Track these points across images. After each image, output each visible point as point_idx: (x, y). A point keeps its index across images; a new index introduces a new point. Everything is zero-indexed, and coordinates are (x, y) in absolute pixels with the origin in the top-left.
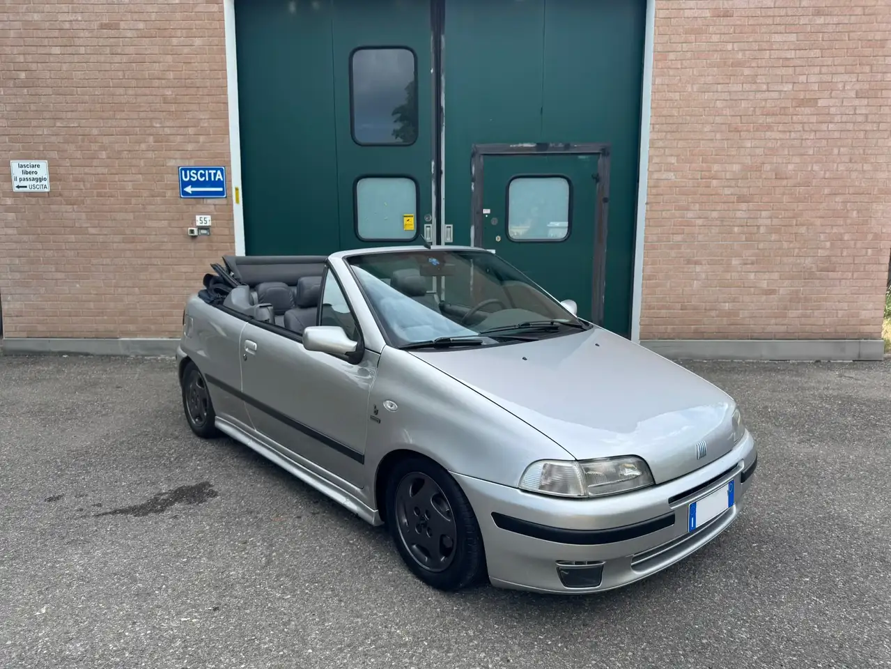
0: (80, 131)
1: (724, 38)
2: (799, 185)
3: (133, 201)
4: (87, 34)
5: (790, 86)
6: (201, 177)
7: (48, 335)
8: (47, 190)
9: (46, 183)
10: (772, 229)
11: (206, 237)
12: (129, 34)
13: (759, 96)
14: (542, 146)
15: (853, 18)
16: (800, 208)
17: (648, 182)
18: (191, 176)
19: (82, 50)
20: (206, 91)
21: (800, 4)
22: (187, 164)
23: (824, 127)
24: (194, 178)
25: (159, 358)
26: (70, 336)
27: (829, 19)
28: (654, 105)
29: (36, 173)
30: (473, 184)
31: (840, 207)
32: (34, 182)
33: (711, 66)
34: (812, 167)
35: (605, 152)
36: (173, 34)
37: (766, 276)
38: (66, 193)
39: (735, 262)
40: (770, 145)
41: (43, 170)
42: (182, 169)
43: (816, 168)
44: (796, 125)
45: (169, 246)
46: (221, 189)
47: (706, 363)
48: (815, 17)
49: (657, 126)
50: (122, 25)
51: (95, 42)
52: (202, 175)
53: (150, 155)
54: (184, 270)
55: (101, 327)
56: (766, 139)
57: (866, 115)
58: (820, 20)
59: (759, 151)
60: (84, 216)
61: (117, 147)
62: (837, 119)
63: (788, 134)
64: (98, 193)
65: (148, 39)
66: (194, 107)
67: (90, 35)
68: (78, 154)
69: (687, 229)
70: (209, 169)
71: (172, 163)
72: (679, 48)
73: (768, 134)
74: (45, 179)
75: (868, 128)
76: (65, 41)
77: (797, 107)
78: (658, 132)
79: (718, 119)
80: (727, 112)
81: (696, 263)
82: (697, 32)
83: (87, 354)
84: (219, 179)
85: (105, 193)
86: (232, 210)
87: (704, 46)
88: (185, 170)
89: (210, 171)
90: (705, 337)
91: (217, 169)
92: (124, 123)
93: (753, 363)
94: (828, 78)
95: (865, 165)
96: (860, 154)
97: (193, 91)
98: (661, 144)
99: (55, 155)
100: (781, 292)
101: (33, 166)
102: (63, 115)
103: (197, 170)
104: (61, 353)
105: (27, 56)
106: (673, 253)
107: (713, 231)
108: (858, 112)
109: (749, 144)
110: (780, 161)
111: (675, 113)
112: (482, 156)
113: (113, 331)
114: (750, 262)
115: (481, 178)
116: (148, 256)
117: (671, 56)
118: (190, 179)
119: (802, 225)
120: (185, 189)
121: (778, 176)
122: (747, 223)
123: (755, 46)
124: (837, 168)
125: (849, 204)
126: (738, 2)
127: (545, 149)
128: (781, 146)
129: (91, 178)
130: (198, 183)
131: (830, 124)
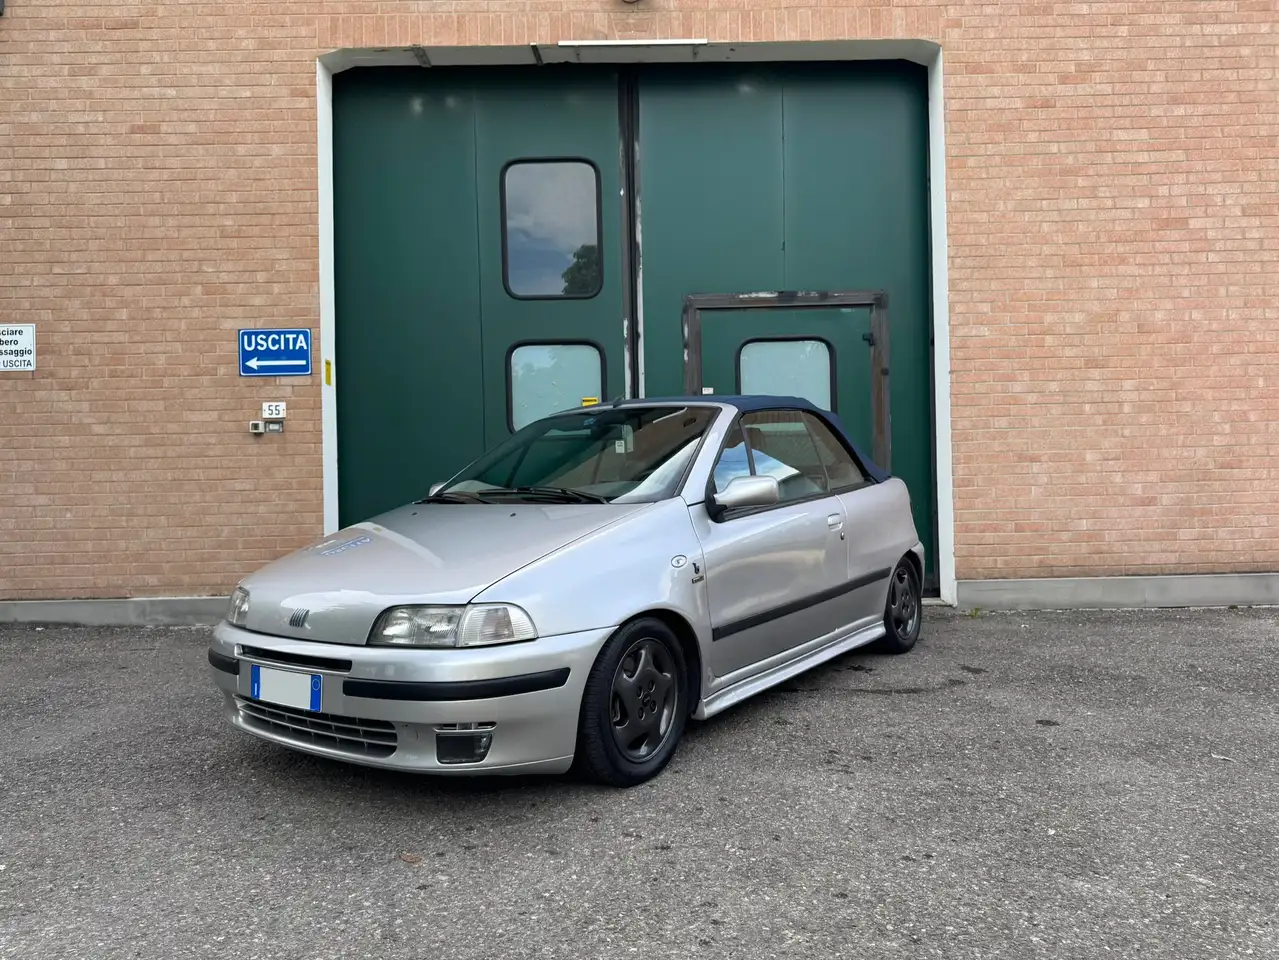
0: (90, 280)
1: (1045, 136)
2: (1175, 341)
3: (167, 382)
4: (109, 140)
5: (1147, 202)
6: (273, 345)
7: (15, 596)
8: (30, 368)
9: (31, 358)
10: (1141, 408)
11: (276, 436)
12: (173, 139)
13: (1102, 215)
14: (787, 297)
15: (1225, 107)
16: (1179, 374)
17: (949, 340)
18: (257, 344)
19: (102, 163)
20: (285, 220)
22: (250, 325)
23: (1202, 257)
24: (262, 346)
25: (193, 628)
26: (49, 596)
27: (1190, 109)
28: (952, 230)
29: (16, 342)
30: (686, 352)
31: (1237, 372)
32: (13, 358)
33: (1031, 174)
34: (1191, 313)
35: (880, 303)
36: (240, 140)
37: (1140, 477)
38: (62, 372)
39: (1089, 456)
40: (1126, 284)
41: (27, 337)
42: (244, 334)
44: (1160, 256)
45: (218, 450)
46: (303, 362)
47: (1063, 613)
48: (1174, 107)
49: (958, 260)
50: (164, 127)
51: (121, 151)
52: (275, 342)
53: (196, 313)
54: (238, 487)
55: (102, 582)
56: (1118, 276)
57: (1261, 240)
58: (1180, 111)
59: (1111, 293)
60: (85, 406)
61: (145, 303)
62: (1219, 246)
63: (1150, 268)
64: (112, 371)
65: (201, 147)
66: (268, 242)
67: (113, 143)
68: (85, 314)
69: (1014, 409)
70: (285, 333)
71: (228, 324)
72: (981, 150)
73: (1122, 269)
74: (30, 352)
75: (1266, 259)
76: (76, 151)
77: (1159, 230)
78: (961, 268)
79: (1046, 250)
80: (1060, 239)
81: (1033, 459)
82: (1006, 128)
83: (76, 625)
84: (301, 347)
85: (122, 371)
86: (319, 394)
87: (1019, 149)
88: (249, 335)
89: (287, 336)
90: (1056, 574)
91: (298, 333)
92: (158, 267)
93: (1134, 611)
94: (1201, 189)
95: (1267, 310)
96: (1258, 295)
97: (265, 219)
98: (965, 285)
99: (47, 315)
100: (1164, 501)
101: (13, 333)
102: (65, 257)
103: (268, 334)
104: (34, 625)
105: (16, 172)
106: (996, 446)
107: (1053, 411)
108: (1248, 236)
109: (1094, 283)
110: (1144, 307)
111: (983, 241)
112: (698, 311)
113: (120, 587)
114: (1114, 456)
115: (696, 344)
116: (184, 466)
117: (971, 162)
118: (256, 348)
119: (1184, 399)
120: (248, 364)
121: (1142, 329)
122: (1102, 398)
123: (1091, 146)
124: (1228, 315)
125: (1250, 368)
126: (1061, 88)
127: (792, 300)
128: (1143, 285)
129: (102, 349)
130: (268, 354)
131: (1210, 254)
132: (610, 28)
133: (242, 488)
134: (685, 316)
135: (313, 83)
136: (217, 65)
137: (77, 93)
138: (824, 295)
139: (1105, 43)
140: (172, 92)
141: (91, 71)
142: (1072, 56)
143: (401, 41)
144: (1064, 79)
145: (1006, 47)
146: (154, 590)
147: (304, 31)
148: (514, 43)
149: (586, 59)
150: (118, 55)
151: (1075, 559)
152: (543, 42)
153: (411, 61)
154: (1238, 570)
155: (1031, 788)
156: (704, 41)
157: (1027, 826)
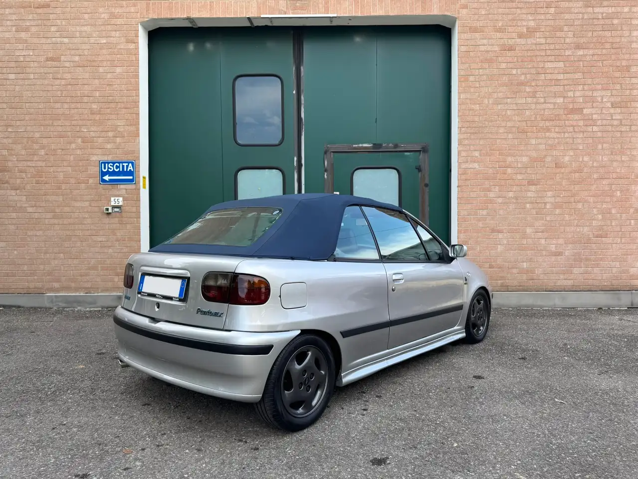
0: (26, 136)
1: (510, 65)
2: (575, 172)
3: (63, 187)
4: (36, 64)
5: (562, 100)
6: (117, 169)
10: (556, 206)
11: (118, 214)
12: (67, 64)
13: (538, 106)
14: (377, 146)
15: (604, 51)
16: (576, 189)
17: (458, 170)
18: (108, 168)
19: (32, 76)
20: (123, 105)
21: (565, 41)
22: (105, 159)
23: (590, 129)
24: (111, 169)
25: (76, 309)
26: (7, 292)
27: (586, 52)
28: (460, 114)
30: (326, 174)
31: (607, 188)
33: (502, 85)
34: (583, 158)
35: (424, 150)
36: (100, 65)
37: (554, 241)
38: (11, 181)
39: (529, 230)
40: (550, 142)
42: (102, 163)
43: (586, 159)
44: (568, 128)
45: (89, 221)
46: (131, 178)
47: (512, 311)
48: (577, 50)
49: (463, 129)
50: (63, 58)
51: (41, 70)
52: (117, 167)
53: (79, 152)
55: (32, 285)
56: (545, 138)
57: (621, 120)
58: (581, 52)
59: (542, 147)
60: (24, 198)
61: (53, 147)
62: (599, 123)
63: (563, 134)
64: (36, 181)
65: (81, 68)
66: (113, 117)
67: (37, 66)
68: (23, 152)
69: (490, 206)
70: (122, 163)
71: (94, 158)
72: (477, 72)
73: (547, 134)
75: (623, 130)
76: (19, 70)
77: (568, 114)
78: (464, 133)
79: (509, 124)
80: (516, 118)
81: (499, 231)
82: (490, 61)
83: (19, 307)
84: (130, 170)
85: (42, 181)
86: (139, 194)
87: (495, 71)
88: (105, 163)
89: (123, 164)
90: (509, 290)
91: (129, 163)
92: (60, 129)
93: (549, 310)
94: (590, 93)
95: (623, 156)
96: (618, 149)
97: (113, 105)
98: (466, 142)
100: (566, 254)
102: (13, 123)
103: (114, 163)
106: (481, 224)
107: (511, 207)
108: (614, 118)
109: (533, 142)
110: (558, 154)
111: (476, 119)
112: (332, 153)
113: (41, 288)
114: (541, 231)
115: (332, 170)
116: (72, 229)
117: (471, 78)
118: (108, 170)
119: (579, 202)
120: (104, 178)
121: (557, 166)
122: (536, 200)
123: (533, 71)
124: (602, 159)
125: (613, 186)
126: (518, 40)
127: (379, 148)
128: (558, 143)
129: (32, 170)
130: (114, 173)
131: (594, 127)
132: (287, 8)
133: (101, 240)
134: (325, 156)
135: (137, 36)
136: (89, 27)
137: (19, 40)
138: (396, 146)
139: (543, 17)
140: (66, 40)
141: (27, 30)
142: (525, 24)
143: (176, 15)
144: (520, 36)
145: (491, 19)
146: (57, 290)
147: (132, 9)
148: (239, 16)
149: (276, 24)
150: (40, 21)
151: (520, 283)
152: (253, 16)
153: (187, 24)
154: (603, 289)
155: (455, 417)
156: (335, 15)
157: (444, 441)
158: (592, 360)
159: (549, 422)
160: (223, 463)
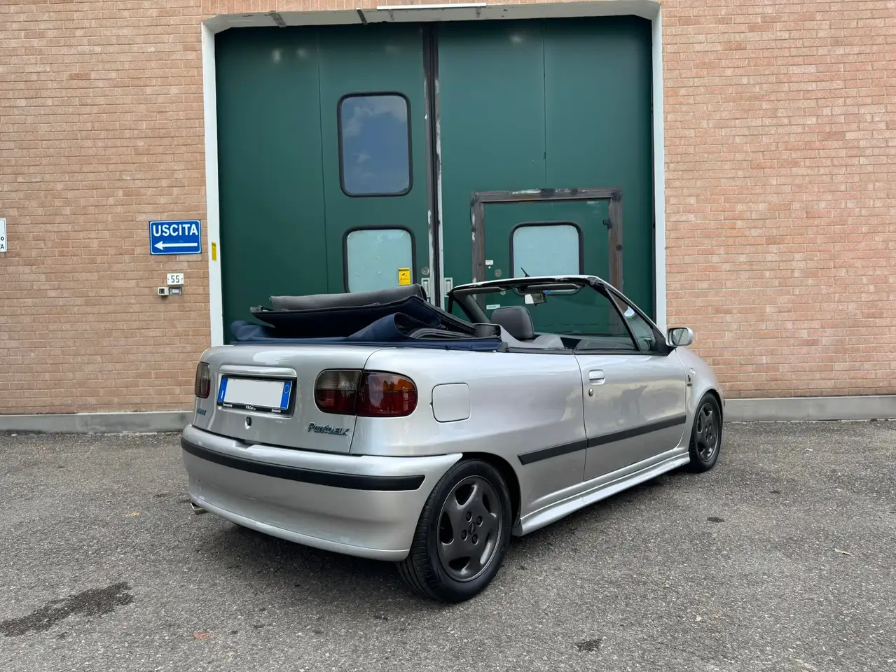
0: (43, 187)
1: (739, 71)
2: (835, 224)
3: (99, 259)
4: (55, 85)
5: (814, 119)
6: (174, 232)
8: (3, 250)
9: (3, 242)
10: (807, 274)
11: (177, 297)
12: (100, 84)
13: (781, 130)
14: (546, 192)
15: (874, 47)
16: (837, 249)
17: (665, 225)
18: (162, 231)
19: (49, 102)
20: (181, 141)
21: (817, 35)
22: (158, 218)
23: (855, 161)
24: (166, 233)
25: (121, 435)
26: (20, 412)
27: (848, 50)
28: (668, 143)
30: (473, 234)
31: (880, 246)
33: (726, 100)
34: (846, 203)
35: (616, 197)
36: (148, 83)
37: (806, 325)
38: (24, 253)
39: (769, 309)
40: (797, 181)
42: (153, 224)
43: (850, 204)
44: (824, 160)
45: (136, 308)
46: (196, 244)
47: (746, 425)
48: (835, 48)
49: (672, 165)
50: (93, 75)
51: (64, 93)
52: (175, 230)
54: (151, 334)
55: (57, 401)
56: (792, 176)
58: (841, 51)
59: (787, 188)
60: (43, 277)
61: (83, 202)
62: (868, 152)
63: (816, 169)
64: (61, 252)
65: (120, 89)
66: (169, 158)
67: (57, 87)
68: (40, 211)
69: (712, 275)
70: (182, 223)
71: (141, 218)
72: (690, 83)
73: (794, 170)
74: (3, 238)
76: (32, 93)
77: (823, 141)
78: (674, 171)
79: (739, 156)
80: (747, 148)
81: (728, 312)
82: (709, 66)
83: (39, 432)
84: (194, 234)
85: (68, 252)
86: (207, 268)
87: (717, 80)
88: (157, 225)
89: (184, 226)
90: (742, 395)
91: (191, 223)
92: (91, 176)
93: (799, 423)
94: (855, 110)
97: (167, 141)
98: (677, 184)
99: (14, 212)
100: (824, 342)
102: (25, 170)
103: (170, 224)
104: (9, 432)
106: (700, 302)
107: (742, 277)
108: (890, 144)
109: (774, 181)
110: (811, 199)
111: (691, 150)
112: (483, 205)
113: (70, 406)
114: (786, 310)
115: (482, 228)
116: (113, 319)
117: (683, 91)
118: (162, 234)
119: (840, 267)
120: (156, 246)
121: (809, 215)
122: (779, 266)
123: (773, 79)
124: (874, 204)
125: (890, 244)
126: (750, 35)
127: (552, 195)
128: (810, 183)
129: (53, 236)
130: (170, 239)
131: (861, 158)
133: (154, 335)
134: (472, 209)
135: (199, 41)
136: (130, 29)
137: (30, 51)
138: (574, 192)
140: (98, 49)
141: (41, 35)
142: (758, 10)
143: (254, 10)
144: (753, 28)
145: (710, 5)
146: (93, 408)
147: (192, 2)
148: (345, 9)
149: (399, 19)
150: (59, 23)
151: (757, 385)
152: (365, 7)
153: (271, 23)
154: (878, 392)
155: (692, 578)
156: (484, 4)
157: (681, 613)
158: (877, 492)
159: (832, 582)
160: (355, 651)
